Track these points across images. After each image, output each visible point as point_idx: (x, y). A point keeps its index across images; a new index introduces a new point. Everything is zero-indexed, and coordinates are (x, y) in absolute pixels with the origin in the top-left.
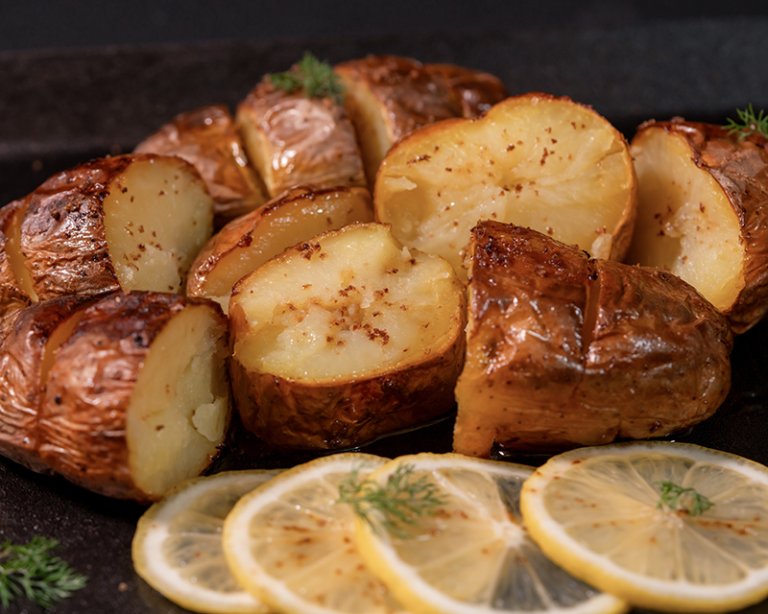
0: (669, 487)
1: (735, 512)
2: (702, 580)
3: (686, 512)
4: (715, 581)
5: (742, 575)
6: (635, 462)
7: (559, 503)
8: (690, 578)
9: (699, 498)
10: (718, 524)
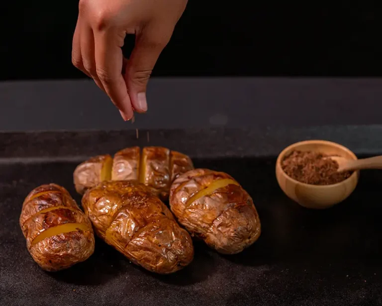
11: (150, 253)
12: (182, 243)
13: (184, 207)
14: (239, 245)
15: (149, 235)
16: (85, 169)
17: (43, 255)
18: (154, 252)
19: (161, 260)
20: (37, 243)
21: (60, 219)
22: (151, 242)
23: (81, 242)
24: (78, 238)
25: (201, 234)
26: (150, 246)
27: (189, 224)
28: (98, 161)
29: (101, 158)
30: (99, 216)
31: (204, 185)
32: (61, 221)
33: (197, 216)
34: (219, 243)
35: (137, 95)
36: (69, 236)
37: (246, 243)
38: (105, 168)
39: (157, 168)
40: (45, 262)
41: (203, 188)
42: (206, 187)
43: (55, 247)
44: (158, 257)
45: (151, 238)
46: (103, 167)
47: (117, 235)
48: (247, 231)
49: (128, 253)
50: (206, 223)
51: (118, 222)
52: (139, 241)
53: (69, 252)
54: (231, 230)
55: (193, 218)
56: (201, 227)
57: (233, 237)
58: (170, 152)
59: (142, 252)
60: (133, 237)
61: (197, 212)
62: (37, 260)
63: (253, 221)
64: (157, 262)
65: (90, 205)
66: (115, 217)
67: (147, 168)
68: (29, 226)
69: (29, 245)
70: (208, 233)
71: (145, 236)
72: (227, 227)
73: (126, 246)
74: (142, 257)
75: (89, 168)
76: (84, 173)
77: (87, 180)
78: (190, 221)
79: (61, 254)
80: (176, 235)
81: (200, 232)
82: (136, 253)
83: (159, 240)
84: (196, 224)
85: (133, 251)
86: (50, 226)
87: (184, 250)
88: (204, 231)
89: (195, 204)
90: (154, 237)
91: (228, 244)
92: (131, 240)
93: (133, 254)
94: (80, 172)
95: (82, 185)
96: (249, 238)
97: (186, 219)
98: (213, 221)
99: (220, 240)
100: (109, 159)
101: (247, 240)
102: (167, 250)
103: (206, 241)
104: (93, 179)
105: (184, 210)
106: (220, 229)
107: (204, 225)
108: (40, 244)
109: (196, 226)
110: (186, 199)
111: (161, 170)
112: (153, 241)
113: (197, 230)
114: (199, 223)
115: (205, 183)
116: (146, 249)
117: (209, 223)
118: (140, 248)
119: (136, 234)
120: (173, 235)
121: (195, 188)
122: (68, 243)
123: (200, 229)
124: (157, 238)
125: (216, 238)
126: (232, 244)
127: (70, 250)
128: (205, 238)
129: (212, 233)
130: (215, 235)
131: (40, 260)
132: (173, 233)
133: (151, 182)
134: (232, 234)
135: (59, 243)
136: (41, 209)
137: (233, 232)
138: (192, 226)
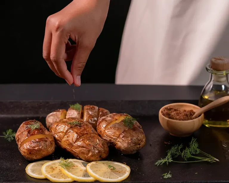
0: (109, 166)
1: (119, 170)
2: (112, 178)
3: (111, 169)
4: (113, 179)
5: (118, 178)
6: (106, 163)
7: (92, 167)
8: (110, 178)
9: (114, 168)
10: (116, 171)
11: (84, 149)
12: (102, 145)
13: (104, 129)
14: (134, 148)
15: (84, 140)
16: (52, 115)
17: (27, 150)
18: (87, 148)
19: (90, 152)
20: (24, 144)
21: (36, 132)
22: (86, 144)
23: (47, 143)
24: (46, 141)
25: (113, 142)
26: (85, 145)
27: (107, 138)
28: (59, 111)
29: (60, 110)
30: (58, 133)
31: (116, 118)
32: (37, 133)
33: (111, 133)
34: (123, 146)
35: (76, 77)
36: (41, 140)
37: (137, 147)
38: (62, 115)
39: (91, 113)
40: (27, 154)
41: (115, 120)
42: (116, 120)
43: (33, 145)
44: (89, 151)
45: (85, 141)
46: (61, 114)
47: (67, 142)
48: (138, 140)
49: (73, 151)
50: (116, 137)
51: (68, 135)
52: (79, 143)
53: (40, 148)
54: (129, 139)
55: (109, 134)
56: (113, 139)
57: (130, 143)
58: (98, 108)
59: (81, 149)
60: (76, 141)
61: (111, 131)
62: (23, 154)
63: (142, 136)
64: (88, 154)
65: (53, 129)
66: (66, 133)
67: (85, 114)
68: (20, 137)
69: (19, 146)
70: (117, 142)
71: (82, 140)
72: (127, 138)
73: (72, 147)
74: (80, 151)
75: (54, 115)
76: (51, 117)
77: (53, 120)
78: (107, 136)
79: (36, 149)
80: (99, 141)
81: (112, 141)
82: (77, 150)
83: (90, 143)
84: (110, 137)
85: (76, 149)
86: (31, 135)
87: (103, 148)
88: (115, 141)
89: (110, 127)
90: (87, 141)
91: (128, 146)
92: (75, 143)
93: (75, 150)
94: (49, 117)
95: (50, 123)
96: (139, 144)
97: (105, 135)
98: (120, 135)
99: (123, 145)
100: (65, 111)
101: (138, 146)
102: (94, 147)
103: (116, 147)
104: (56, 120)
105: (104, 130)
106: (123, 139)
107: (114, 137)
108: (25, 144)
109: (110, 138)
110: (105, 125)
111: (93, 115)
112: (87, 143)
113: (111, 141)
114: (112, 136)
115: (116, 117)
116: (83, 147)
117: (117, 136)
118: (80, 146)
119: (77, 140)
120: (98, 141)
121: (110, 120)
122: (40, 143)
123: (113, 140)
124: (89, 141)
125: (121, 144)
126: (130, 146)
127: (41, 147)
128: (115, 145)
129: (119, 141)
130: (121, 142)
131: (25, 153)
132: (97, 140)
133: (87, 120)
134: (130, 141)
135: (35, 143)
136: (26, 129)
137: (130, 140)
138: (108, 139)
